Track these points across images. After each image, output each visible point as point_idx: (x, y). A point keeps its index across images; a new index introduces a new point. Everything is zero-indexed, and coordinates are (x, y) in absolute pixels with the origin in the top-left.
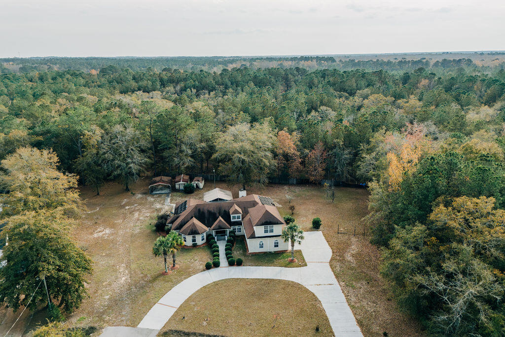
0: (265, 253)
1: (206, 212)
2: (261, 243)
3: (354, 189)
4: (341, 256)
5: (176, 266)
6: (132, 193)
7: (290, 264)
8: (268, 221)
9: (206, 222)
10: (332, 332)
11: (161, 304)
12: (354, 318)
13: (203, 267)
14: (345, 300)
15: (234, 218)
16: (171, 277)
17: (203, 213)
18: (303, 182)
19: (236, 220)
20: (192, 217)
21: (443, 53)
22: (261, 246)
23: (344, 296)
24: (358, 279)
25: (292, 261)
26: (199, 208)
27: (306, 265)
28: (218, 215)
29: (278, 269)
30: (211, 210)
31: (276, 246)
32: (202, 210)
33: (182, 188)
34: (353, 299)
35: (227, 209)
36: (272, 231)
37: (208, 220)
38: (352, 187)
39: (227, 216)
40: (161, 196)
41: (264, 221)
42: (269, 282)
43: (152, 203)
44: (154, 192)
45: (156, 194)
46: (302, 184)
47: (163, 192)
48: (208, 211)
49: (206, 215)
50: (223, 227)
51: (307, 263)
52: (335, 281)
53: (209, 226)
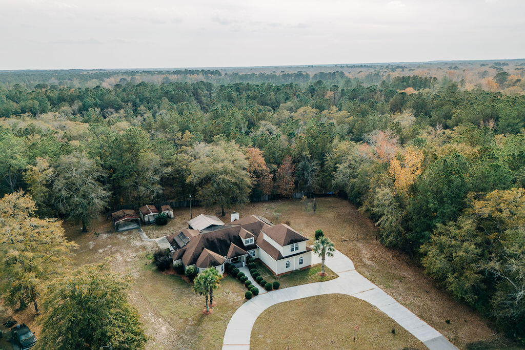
0: (292, 272)
1: (216, 240)
2: (288, 263)
3: (323, 199)
4: (361, 261)
5: (214, 303)
6: (95, 234)
7: (323, 278)
8: (293, 239)
9: (220, 251)
10: (406, 331)
11: (228, 345)
12: (414, 314)
13: (241, 298)
14: (395, 301)
15: (247, 242)
16: (217, 315)
17: (213, 242)
18: (275, 197)
19: (249, 244)
20: (203, 249)
21: (309, 66)
22: (288, 266)
23: (391, 297)
24: (391, 280)
25: (323, 275)
26: (206, 237)
27: (337, 276)
28: (229, 242)
29: (316, 285)
30: (220, 237)
31: (301, 263)
32: (210, 239)
33: (152, 219)
34: (400, 298)
35: (236, 234)
36: (297, 249)
37: (221, 249)
38: (321, 197)
39: (238, 241)
40: (132, 232)
41: (289, 240)
42: (317, 299)
43: (127, 242)
44: (121, 229)
45: (125, 231)
46: (274, 199)
47: (131, 227)
48: (217, 239)
49: (218, 244)
50: (240, 253)
51: (338, 274)
52: (373, 285)
53: (225, 254)
